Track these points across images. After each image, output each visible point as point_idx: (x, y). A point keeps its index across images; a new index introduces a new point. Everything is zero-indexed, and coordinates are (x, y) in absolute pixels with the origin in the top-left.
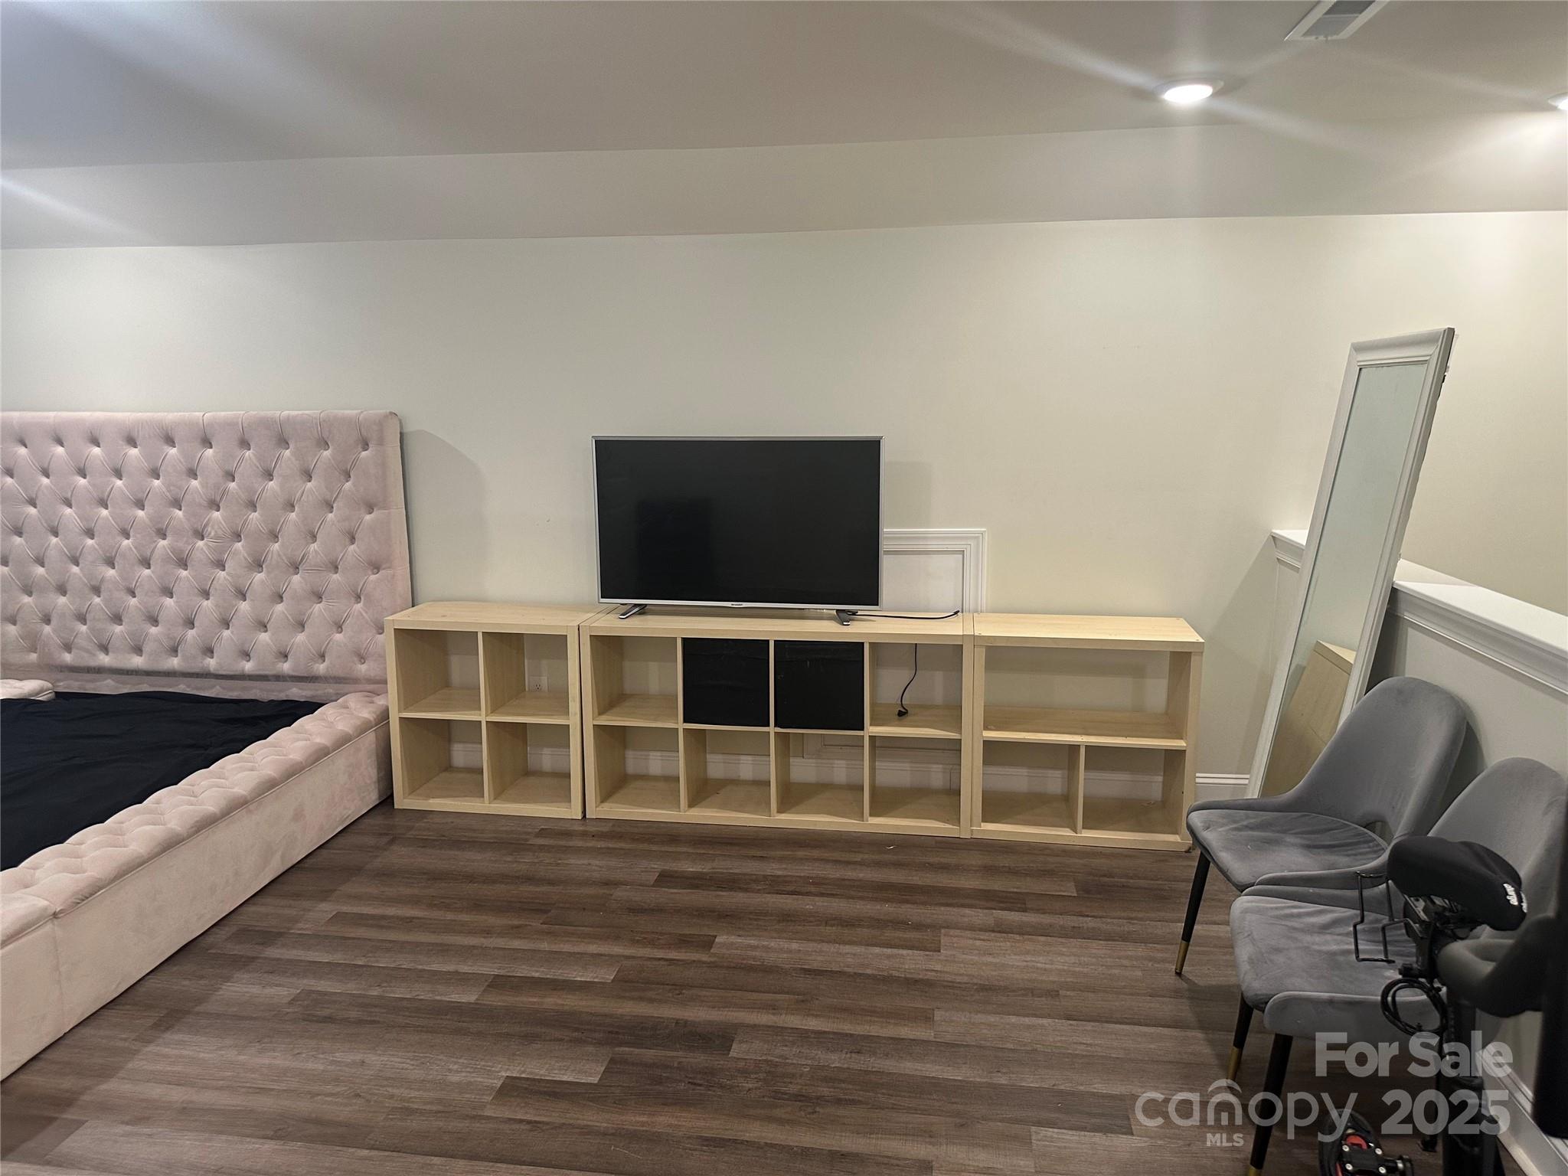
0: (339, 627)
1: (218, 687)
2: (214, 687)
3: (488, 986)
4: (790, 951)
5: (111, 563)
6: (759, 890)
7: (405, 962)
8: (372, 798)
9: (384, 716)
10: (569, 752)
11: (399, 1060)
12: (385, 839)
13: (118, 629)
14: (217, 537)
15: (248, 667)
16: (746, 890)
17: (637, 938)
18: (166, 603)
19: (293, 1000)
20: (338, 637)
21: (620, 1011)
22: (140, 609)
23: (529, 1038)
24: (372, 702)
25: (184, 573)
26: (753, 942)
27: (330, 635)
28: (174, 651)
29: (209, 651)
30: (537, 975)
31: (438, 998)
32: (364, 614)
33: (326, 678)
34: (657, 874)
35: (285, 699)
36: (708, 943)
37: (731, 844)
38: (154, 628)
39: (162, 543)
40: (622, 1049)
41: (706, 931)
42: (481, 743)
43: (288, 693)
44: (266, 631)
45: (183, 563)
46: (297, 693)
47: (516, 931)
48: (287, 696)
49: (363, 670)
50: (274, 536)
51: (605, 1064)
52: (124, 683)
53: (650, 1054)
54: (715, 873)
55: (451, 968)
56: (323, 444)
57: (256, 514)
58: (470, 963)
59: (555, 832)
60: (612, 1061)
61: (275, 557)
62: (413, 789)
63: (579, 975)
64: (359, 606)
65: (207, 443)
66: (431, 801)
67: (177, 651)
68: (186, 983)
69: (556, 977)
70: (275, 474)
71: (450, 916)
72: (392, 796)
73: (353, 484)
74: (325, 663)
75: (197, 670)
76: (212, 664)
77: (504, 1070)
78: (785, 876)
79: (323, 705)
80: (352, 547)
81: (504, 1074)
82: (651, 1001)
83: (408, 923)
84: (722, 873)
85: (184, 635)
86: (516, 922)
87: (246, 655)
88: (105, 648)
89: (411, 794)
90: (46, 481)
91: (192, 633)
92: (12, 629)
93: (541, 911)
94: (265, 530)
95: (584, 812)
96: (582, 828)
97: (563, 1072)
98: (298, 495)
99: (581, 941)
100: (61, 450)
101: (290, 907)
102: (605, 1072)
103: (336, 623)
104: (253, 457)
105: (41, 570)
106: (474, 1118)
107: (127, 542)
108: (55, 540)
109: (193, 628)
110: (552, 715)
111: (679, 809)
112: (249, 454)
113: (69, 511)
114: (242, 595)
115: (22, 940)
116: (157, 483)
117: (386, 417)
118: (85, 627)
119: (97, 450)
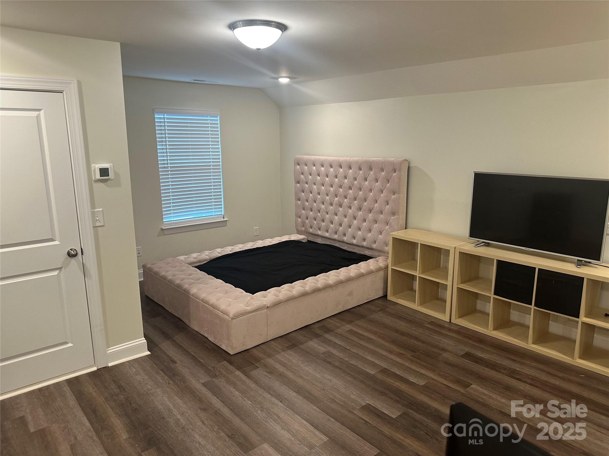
1: (346, 247)
2: (345, 246)
3: (380, 371)
4: (499, 402)
5: (323, 203)
6: (504, 373)
7: (361, 353)
8: (381, 294)
9: (387, 267)
10: (447, 295)
11: (340, 383)
12: (379, 309)
13: (323, 224)
14: (350, 199)
15: (354, 242)
16: (498, 371)
17: (441, 374)
18: (335, 218)
19: (324, 353)
20: (380, 236)
21: (418, 397)
22: (329, 219)
23: (382, 393)
24: (385, 261)
25: (341, 209)
27: (378, 236)
28: (336, 233)
30: (398, 373)
31: (363, 368)
32: (388, 231)
33: (376, 250)
34: (465, 353)
35: (364, 254)
36: (467, 386)
38: (332, 225)
39: (336, 199)
40: (410, 410)
41: (469, 381)
42: (417, 283)
43: (365, 252)
44: (360, 231)
45: (341, 206)
46: (367, 253)
47: (400, 355)
48: (364, 253)
49: (386, 249)
50: (365, 200)
51: (401, 413)
52: (324, 241)
53: (418, 416)
54: (489, 360)
55: (373, 360)
56: (382, 170)
57: (361, 192)
58: (379, 361)
59: (437, 325)
60: (404, 413)
61: (365, 207)
62: (395, 294)
63: (412, 379)
64: (387, 227)
65: (350, 168)
66: (399, 300)
68: (301, 337)
69: (403, 376)
70: (368, 179)
71: (383, 342)
72: (387, 295)
73: (390, 185)
74: (376, 245)
75: (341, 240)
76: (345, 239)
77: (369, 401)
78: (519, 371)
79: (371, 258)
80: (387, 206)
81: (367, 402)
82: (431, 398)
83: (369, 340)
84: (492, 361)
85: (339, 229)
86: (402, 352)
87: (354, 238)
88: (319, 229)
89: (393, 296)
90: (310, 177)
91: (341, 228)
92: (299, 220)
93: (413, 351)
94: (363, 198)
95: (450, 320)
96: (447, 326)
97: (386, 409)
98: (373, 187)
99: (420, 367)
100: (314, 168)
101: (339, 323)
102: (399, 416)
103: (380, 232)
104: (362, 173)
105: (307, 203)
106: (350, 412)
107: (327, 198)
108: (311, 195)
109: (341, 227)
110: (443, 279)
111: (488, 329)
112: (361, 172)
113: (315, 186)
114: (355, 218)
115: (258, 312)
116: (336, 180)
117: (403, 161)
118: (316, 222)
119: (323, 168)
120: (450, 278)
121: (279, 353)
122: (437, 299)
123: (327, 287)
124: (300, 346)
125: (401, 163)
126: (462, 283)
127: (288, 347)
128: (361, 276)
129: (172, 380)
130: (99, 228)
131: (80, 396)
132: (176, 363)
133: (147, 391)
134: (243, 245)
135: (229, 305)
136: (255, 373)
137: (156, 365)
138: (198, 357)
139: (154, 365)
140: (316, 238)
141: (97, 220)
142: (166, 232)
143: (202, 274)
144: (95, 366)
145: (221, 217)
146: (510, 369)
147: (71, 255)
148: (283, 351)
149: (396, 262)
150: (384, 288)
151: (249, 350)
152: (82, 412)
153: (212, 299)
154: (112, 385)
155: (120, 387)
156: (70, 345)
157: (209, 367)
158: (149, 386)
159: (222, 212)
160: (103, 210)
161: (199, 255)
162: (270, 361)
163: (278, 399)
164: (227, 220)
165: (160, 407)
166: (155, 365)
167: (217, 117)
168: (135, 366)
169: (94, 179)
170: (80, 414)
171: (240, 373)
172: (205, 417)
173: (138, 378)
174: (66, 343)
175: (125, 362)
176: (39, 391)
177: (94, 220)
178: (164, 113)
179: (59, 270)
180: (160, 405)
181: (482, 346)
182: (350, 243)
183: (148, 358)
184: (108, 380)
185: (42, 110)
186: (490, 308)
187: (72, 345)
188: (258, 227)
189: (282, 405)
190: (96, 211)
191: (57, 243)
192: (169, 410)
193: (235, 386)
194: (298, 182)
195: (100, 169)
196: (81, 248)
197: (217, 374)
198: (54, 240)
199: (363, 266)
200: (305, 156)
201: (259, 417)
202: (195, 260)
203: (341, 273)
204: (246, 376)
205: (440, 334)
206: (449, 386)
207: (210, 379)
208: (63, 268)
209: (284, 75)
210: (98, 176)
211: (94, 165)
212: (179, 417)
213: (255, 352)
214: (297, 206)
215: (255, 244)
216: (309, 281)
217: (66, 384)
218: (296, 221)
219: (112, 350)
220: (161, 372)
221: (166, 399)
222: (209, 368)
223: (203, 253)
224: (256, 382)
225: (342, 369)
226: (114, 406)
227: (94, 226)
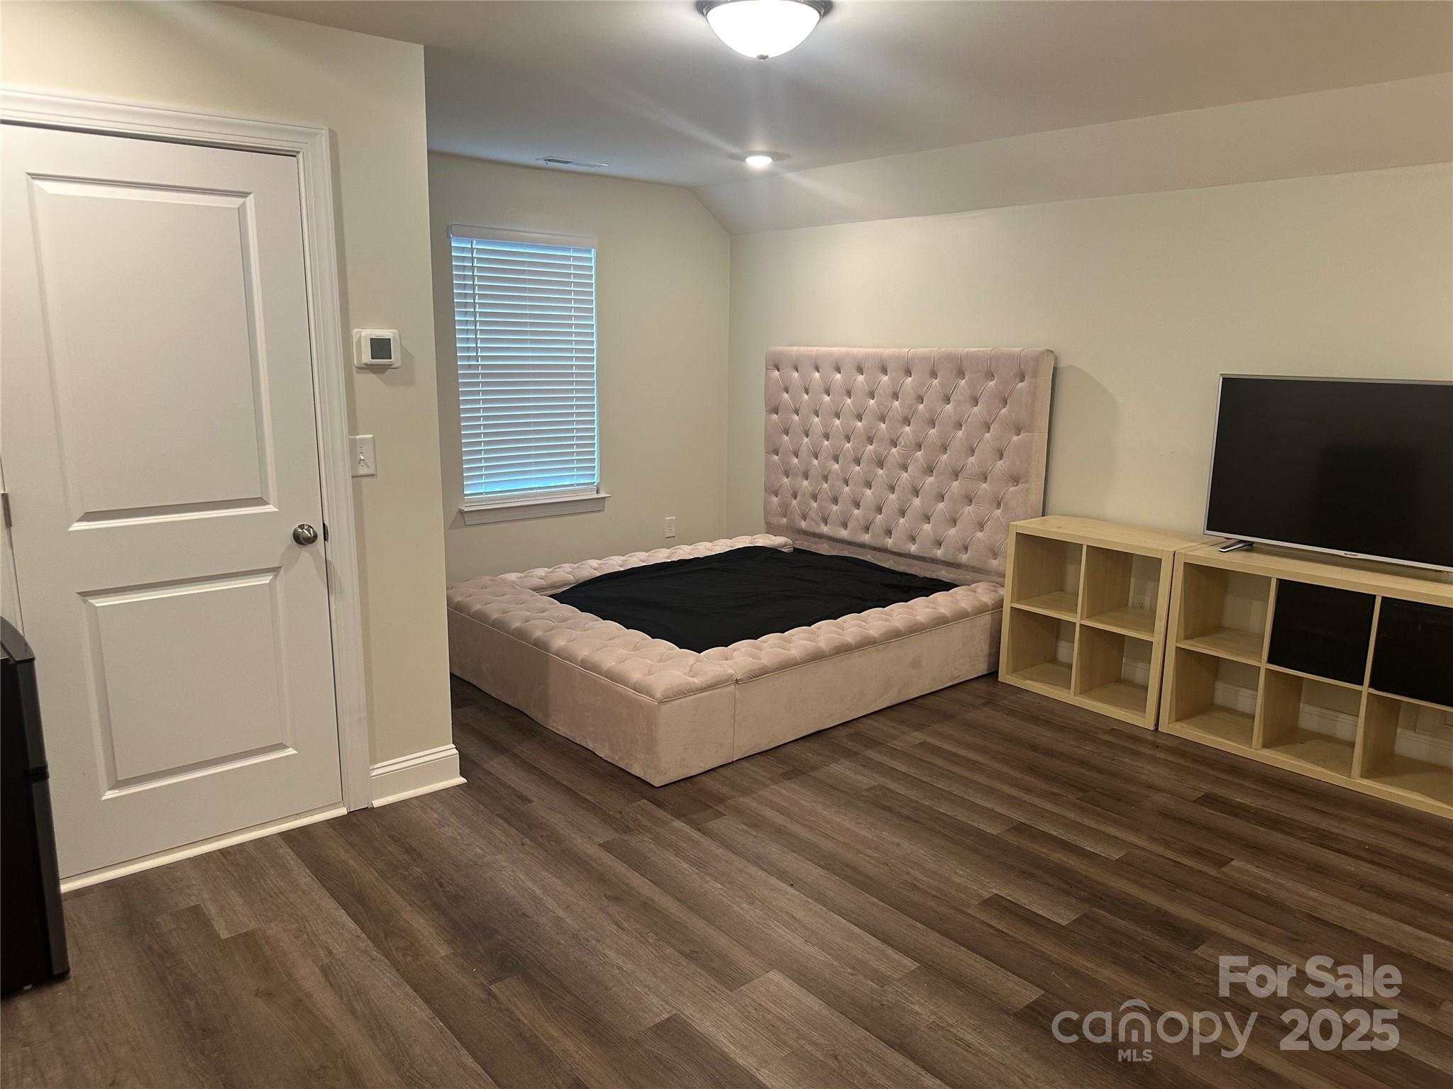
0: (981, 526)
1: (892, 561)
2: (889, 560)
3: (1012, 828)
4: (1305, 897)
5: (836, 459)
6: (1304, 838)
7: (957, 790)
8: (982, 669)
9: (999, 605)
10: (1150, 667)
11: (923, 852)
12: (982, 701)
13: (835, 508)
14: (905, 446)
15: (913, 548)
16: (1288, 834)
17: (1155, 836)
18: (867, 493)
19: (870, 788)
20: (980, 535)
21: (1113, 884)
22: (850, 496)
23: (1026, 875)
24: (996, 591)
25: (881, 472)
26: (1268, 876)
27: (974, 533)
28: (867, 529)
29: (889, 533)
30: (1054, 833)
31: (970, 822)
32: (1001, 519)
33: (966, 566)
34: (1202, 794)
35: (935, 577)
36: (1222, 862)
37: (1294, 791)
38: (857, 510)
39: (870, 448)
40: (1098, 910)
41: (1226, 853)
42: (1074, 642)
43: (938, 573)
44: (929, 523)
45: (881, 464)
46: (944, 574)
47: (1054, 797)
48: (937, 576)
49: (994, 566)
50: (944, 448)
51: (1078, 916)
52: (834, 548)
53: (1121, 924)
54: (1262, 810)
55: (989, 805)
56: (990, 375)
57: (934, 430)
58: (1005, 808)
59: (1127, 737)
60: (1086, 916)
61: (943, 465)
62: (1015, 670)
63: (1089, 846)
64: (999, 512)
65: (908, 373)
66: (1028, 682)
67: (868, 529)
68: (810, 755)
69: (1069, 841)
70: (952, 399)
71: (1005, 769)
72: (997, 671)
73: (1008, 411)
74: (967, 555)
75: (880, 546)
76: (890, 542)
77: (996, 888)
78: (1339, 835)
79: (957, 586)
80: (1000, 462)
81: (995, 891)
82: (1143, 886)
83: (972, 765)
84: (1270, 812)
85: (875, 518)
86: (1056, 790)
87: (913, 539)
88: (825, 521)
89: (1013, 673)
90: (806, 397)
91: (879, 517)
92: (775, 500)
93: (1081, 789)
94: (938, 443)
95: (1157, 725)
96: (1150, 738)
97: (1041, 908)
98: (966, 417)
99: (1105, 823)
100: (817, 375)
101: (894, 728)
102: (1075, 920)
103: (979, 523)
104: (938, 385)
105: (796, 460)
106: (958, 910)
107: (848, 445)
108: (806, 440)
109: (880, 514)
110: (1141, 630)
111: (1251, 745)
112: (935, 382)
113: (816, 419)
114: (916, 492)
115: (715, 691)
116: (872, 402)
117: (1042, 353)
118: (816, 504)
119: (838, 376)
120: (1160, 625)
121: (766, 786)
122: (1119, 680)
123: (866, 644)
124: (813, 774)
125: (1038, 358)
126: (1186, 638)
127: (783, 773)
128: (940, 622)
129: (528, 837)
130: (364, 481)
131: (321, 868)
132: (531, 801)
133: (474, 859)
134: (647, 554)
135: (650, 673)
136: (716, 825)
137: (484, 805)
138: (579, 791)
139: (480, 805)
140: (816, 543)
141: (361, 460)
142: (468, 520)
143: (568, 610)
144: (344, 806)
145: (591, 490)
146: (1316, 829)
147: (303, 539)
148: (775, 782)
149: (1022, 592)
150: (990, 655)
151: (695, 779)
152: (333, 899)
153: (609, 660)
154: (391, 846)
155: (409, 850)
156: (291, 751)
157: (610, 810)
158: (478, 850)
159: (594, 479)
160: (373, 438)
161: (551, 572)
162: (747, 801)
163: (785, 881)
164: (604, 498)
165: (512, 892)
166: (482, 807)
167: (590, 251)
168: (434, 808)
169: (355, 363)
170: (329, 904)
171: (683, 824)
172: (622, 914)
173: (448, 831)
174: (281, 746)
175: (411, 799)
176: (220, 856)
177: (355, 462)
178: (469, 236)
179: (274, 573)
180: (511, 888)
181: (1241, 782)
182: (902, 552)
183: (461, 792)
184: (377, 836)
185: (250, 193)
186: (1255, 701)
187: (295, 752)
188: (674, 518)
189: (797, 893)
190: (361, 439)
191: (270, 508)
192: (534, 898)
193: (678, 851)
194: (776, 411)
195: (371, 339)
196: (324, 524)
197: (632, 824)
198: (265, 503)
199: (940, 602)
200: (795, 348)
201: (747, 916)
202: (543, 582)
203: (895, 613)
204: (699, 830)
205: (1136, 754)
206: (1178, 863)
207: (616, 836)
208: (282, 569)
209: (759, 148)
210: (367, 358)
211: (357, 332)
212: (560, 913)
213: (709, 782)
214: (769, 466)
215: (675, 553)
216: (823, 628)
217: (281, 842)
218: (766, 503)
219: (381, 769)
220: (500, 821)
221: (522, 877)
222: (610, 813)
223: (559, 568)
224: (725, 845)
225: (921, 823)
226: (404, 889)
227: (355, 474)
